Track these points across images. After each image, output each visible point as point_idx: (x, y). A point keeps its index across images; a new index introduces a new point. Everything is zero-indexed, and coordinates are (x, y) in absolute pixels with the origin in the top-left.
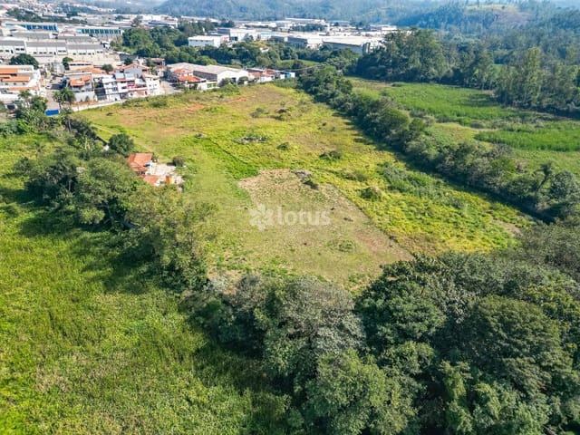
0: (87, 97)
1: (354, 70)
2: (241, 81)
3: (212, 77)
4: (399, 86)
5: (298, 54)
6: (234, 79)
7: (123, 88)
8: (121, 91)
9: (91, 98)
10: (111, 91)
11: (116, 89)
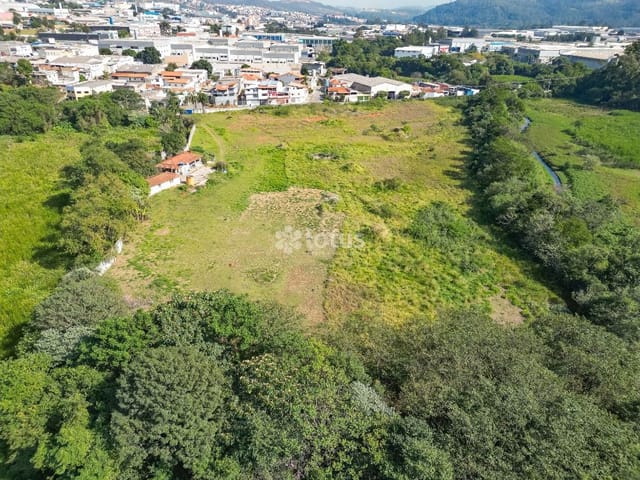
0: (228, 102)
1: (572, 90)
2: (402, 96)
3: (365, 89)
4: (617, 115)
5: (515, 68)
6: (393, 92)
7: (264, 95)
8: (261, 97)
9: (231, 103)
10: (251, 97)
11: (256, 95)
